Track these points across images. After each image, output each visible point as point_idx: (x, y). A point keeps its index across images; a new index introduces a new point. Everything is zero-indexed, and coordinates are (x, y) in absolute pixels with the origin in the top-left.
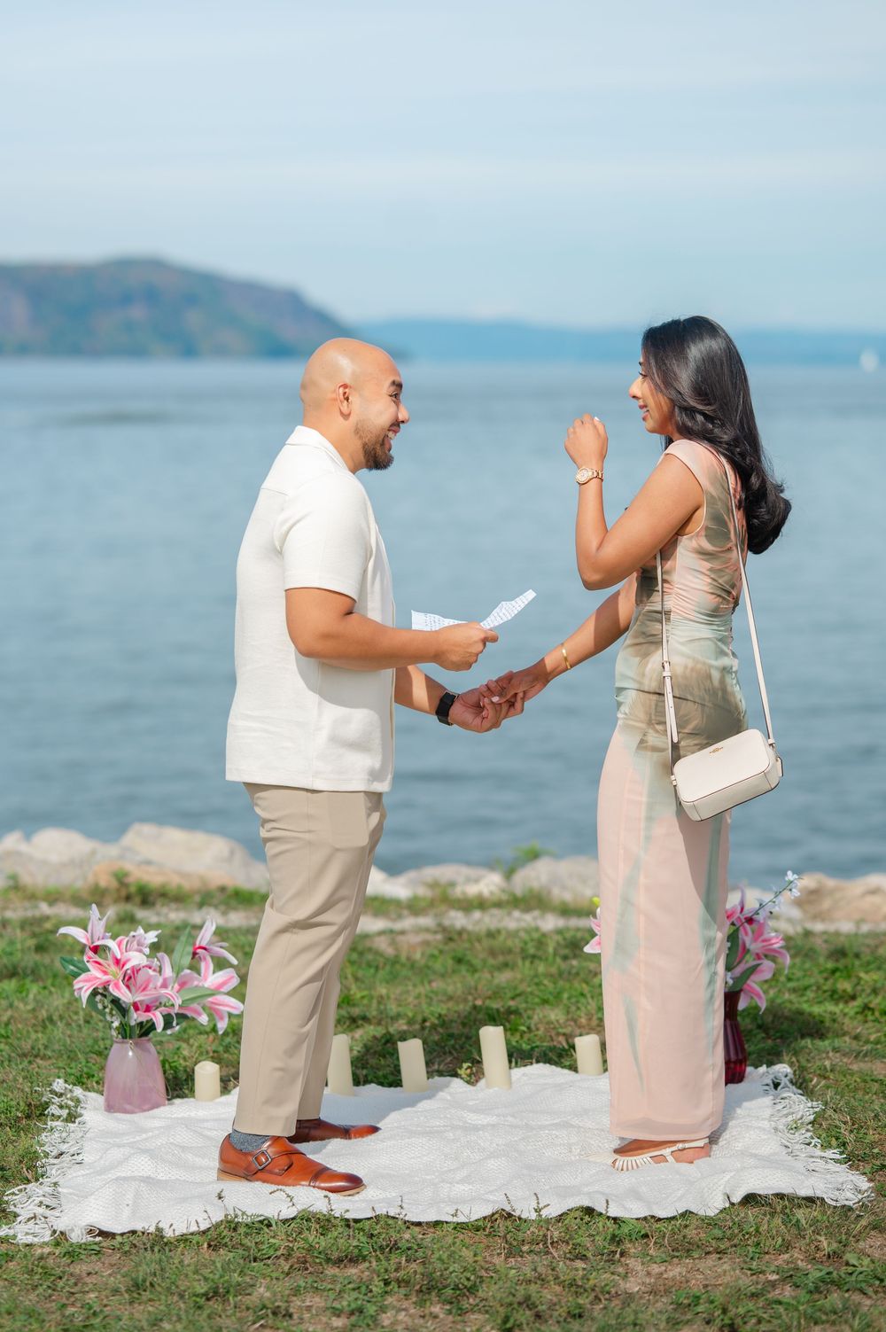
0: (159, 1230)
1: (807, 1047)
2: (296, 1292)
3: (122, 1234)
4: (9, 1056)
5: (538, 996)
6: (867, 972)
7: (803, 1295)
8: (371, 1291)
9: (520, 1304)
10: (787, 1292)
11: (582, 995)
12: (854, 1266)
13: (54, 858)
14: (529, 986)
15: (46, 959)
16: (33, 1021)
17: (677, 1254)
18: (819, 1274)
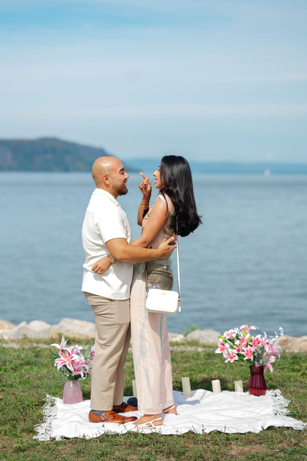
0: (84, 436)
1: (285, 385)
2: (128, 454)
3: (72, 438)
4: (30, 388)
5: (198, 370)
6: (304, 363)
7: (287, 455)
8: (152, 454)
9: (199, 457)
10: (282, 455)
11: (212, 370)
12: (302, 447)
13: (37, 330)
14: (195, 367)
15: (39, 360)
16: (37, 378)
17: (247, 444)
18: (292, 449)
